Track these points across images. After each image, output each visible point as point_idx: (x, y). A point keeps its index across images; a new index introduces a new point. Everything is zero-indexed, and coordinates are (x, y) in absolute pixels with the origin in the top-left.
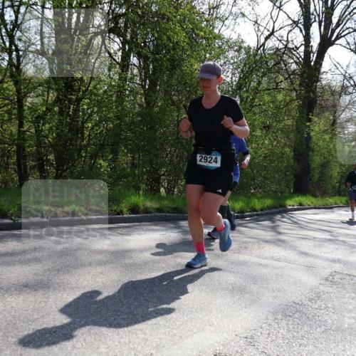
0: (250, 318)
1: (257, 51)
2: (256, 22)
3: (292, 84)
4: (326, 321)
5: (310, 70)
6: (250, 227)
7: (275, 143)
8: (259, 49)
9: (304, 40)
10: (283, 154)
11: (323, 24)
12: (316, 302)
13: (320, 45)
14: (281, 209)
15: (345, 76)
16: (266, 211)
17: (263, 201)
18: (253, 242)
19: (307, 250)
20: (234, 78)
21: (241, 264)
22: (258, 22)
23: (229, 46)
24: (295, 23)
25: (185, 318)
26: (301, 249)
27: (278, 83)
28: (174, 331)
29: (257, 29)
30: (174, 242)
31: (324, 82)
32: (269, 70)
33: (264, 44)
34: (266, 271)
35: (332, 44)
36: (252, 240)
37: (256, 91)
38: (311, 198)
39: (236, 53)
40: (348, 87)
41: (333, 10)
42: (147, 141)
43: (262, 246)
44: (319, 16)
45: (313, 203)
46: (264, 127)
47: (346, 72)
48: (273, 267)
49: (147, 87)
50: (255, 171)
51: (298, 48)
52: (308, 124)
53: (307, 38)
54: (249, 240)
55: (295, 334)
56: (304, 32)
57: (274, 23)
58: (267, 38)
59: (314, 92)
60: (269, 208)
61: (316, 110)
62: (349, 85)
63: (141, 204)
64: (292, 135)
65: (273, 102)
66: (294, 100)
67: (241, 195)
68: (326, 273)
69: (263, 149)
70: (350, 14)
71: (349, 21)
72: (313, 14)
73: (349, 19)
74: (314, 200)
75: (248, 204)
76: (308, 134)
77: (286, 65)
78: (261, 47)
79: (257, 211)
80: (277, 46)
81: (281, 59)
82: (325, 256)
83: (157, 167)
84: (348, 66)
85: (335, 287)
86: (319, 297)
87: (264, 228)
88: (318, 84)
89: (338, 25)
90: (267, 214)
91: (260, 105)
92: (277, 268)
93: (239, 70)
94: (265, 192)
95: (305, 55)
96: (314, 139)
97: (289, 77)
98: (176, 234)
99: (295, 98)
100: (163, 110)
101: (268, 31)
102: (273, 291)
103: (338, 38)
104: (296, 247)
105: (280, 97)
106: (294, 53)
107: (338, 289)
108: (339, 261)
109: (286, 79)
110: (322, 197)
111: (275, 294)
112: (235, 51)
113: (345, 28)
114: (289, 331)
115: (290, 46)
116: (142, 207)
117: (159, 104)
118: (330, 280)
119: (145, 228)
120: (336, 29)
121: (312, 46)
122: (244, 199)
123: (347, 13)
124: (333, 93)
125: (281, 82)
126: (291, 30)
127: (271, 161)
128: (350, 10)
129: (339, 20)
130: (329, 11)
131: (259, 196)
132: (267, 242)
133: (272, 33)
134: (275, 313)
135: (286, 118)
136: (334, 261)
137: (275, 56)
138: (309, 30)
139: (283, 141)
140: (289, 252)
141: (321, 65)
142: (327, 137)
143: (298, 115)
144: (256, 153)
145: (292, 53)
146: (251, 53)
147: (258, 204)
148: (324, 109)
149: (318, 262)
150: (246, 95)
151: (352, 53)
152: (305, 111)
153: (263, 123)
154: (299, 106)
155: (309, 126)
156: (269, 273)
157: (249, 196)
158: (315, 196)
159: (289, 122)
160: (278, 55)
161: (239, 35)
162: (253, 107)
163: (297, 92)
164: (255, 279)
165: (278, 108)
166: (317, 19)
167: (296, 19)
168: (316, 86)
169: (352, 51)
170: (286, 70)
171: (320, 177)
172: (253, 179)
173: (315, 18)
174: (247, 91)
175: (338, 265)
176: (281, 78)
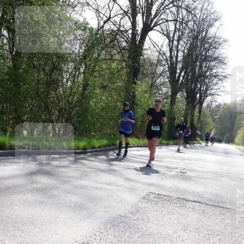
0: (87, 228)
1: (98, 31)
2: (97, 10)
3: (123, 56)
4: (142, 228)
5: (136, 47)
6: (90, 160)
7: (110, 99)
8: (99, 30)
9: (132, 26)
10: (115, 107)
11: (145, 15)
12: (135, 215)
13: (143, 29)
14: (113, 147)
15: (160, 53)
16: (102, 149)
17: (100, 141)
18: (92, 172)
19: (130, 177)
20: (81, 50)
21: (82, 187)
22: (99, 10)
23: (77, 26)
24: (126, 13)
25: (37, 230)
26: (127, 176)
27: (112, 56)
28: (28, 240)
29: (98, 15)
30: (32, 171)
31: (145, 56)
32: (106, 46)
33: (103, 27)
34: (100, 193)
35: (151, 29)
36: (91, 170)
37: (97, 60)
38: (135, 139)
39: (83, 32)
40: (162, 60)
41: (152, 5)
42: (13, 95)
43: (98, 174)
44: (142, 9)
45: (136, 143)
46: (102, 87)
47: (161, 50)
48: (106, 189)
49: (14, 53)
50: (95, 119)
51: (127, 31)
52: (133, 86)
53: (134, 24)
54: (88, 169)
55: (119, 238)
56: (131, 19)
57: (110, 11)
58: (105, 22)
59: (138, 63)
60: (105, 146)
61: (140, 76)
62: (163, 59)
63: (7, 142)
64: (122, 94)
65: (109, 69)
66: (124, 68)
67: (84, 137)
68: (144, 193)
69: (101, 103)
70: (163, 9)
71: (163, 14)
72: (138, 8)
73: (163, 13)
74: (137, 140)
75: (89, 143)
76: (134, 93)
77: (118, 43)
78: (101, 28)
79: (96, 148)
80: (112, 28)
81: (115, 38)
82: (144, 181)
83: (21, 115)
84: (162, 46)
85: (150, 203)
86: (138, 211)
87: (101, 161)
88: (141, 57)
89: (155, 16)
90: (103, 151)
91: (99, 70)
92: (109, 190)
93: (85, 44)
94: (102, 134)
95: (132, 36)
96: (138, 97)
97: (121, 51)
98: (34, 166)
99: (124, 67)
100: (26, 71)
101: (106, 17)
102: (105, 208)
103: (155, 26)
104: (124, 175)
105: (114, 65)
106: (125, 34)
107: (152, 205)
108: (153, 185)
109: (118, 53)
110: (143, 139)
111: (106, 210)
112: (82, 30)
113: (160, 19)
114: (115, 237)
115: (122, 29)
116: (8, 145)
117: (24, 67)
118: (146, 198)
119: (10, 161)
120: (154, 19)
121: (137, 30)
122: (87, 139)
123: (162, 8)
124: (151, 64)
125: (115, 54)
126: (122, 18)
127: (107, 112)
128: (163, 6)
129: (156, 13)
130: (149, 6)
131: (97, 137)
132: (102, 171)
133: (109, 19)
134: (105, 224)
135: (118, 81)
136: (150, 185)
137: (111, 36)
138: (135, 18)
139: (115, 97)
140: (118, 178)
141: (143, 44)
142: (147, 95)
143: (126, 79)
144: (96, 106)
145: (123, 34)
146: (94, 32)
147: (96, 143)
148: (145, 75)
149: (139, 185)
150: (89, 63)
151: (165, 37)
152: (132, 76)
153: (101, 84)
154: (128, 73)
155: (134, 87)
156: (103, 194)
157: (90, 137)
158: (138, 138)
159: (120, 84)
160: (113, 35)
161: (85, 19)
162: (94, 72)
163: (126, 62)
164: (92, 199)
165: (112, 73)
166: (141, 11)
167: (126, 10)
168: (140, 59)
169: (165, 35)
170: (119, 46)
171: (142, 124)
172: (94, 125)
173: (139, 10)
174: (90, 60)
175: (152, 188)
176: (115, 52)
